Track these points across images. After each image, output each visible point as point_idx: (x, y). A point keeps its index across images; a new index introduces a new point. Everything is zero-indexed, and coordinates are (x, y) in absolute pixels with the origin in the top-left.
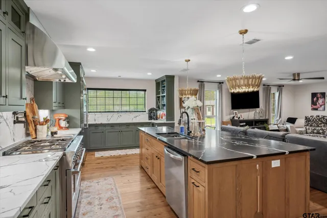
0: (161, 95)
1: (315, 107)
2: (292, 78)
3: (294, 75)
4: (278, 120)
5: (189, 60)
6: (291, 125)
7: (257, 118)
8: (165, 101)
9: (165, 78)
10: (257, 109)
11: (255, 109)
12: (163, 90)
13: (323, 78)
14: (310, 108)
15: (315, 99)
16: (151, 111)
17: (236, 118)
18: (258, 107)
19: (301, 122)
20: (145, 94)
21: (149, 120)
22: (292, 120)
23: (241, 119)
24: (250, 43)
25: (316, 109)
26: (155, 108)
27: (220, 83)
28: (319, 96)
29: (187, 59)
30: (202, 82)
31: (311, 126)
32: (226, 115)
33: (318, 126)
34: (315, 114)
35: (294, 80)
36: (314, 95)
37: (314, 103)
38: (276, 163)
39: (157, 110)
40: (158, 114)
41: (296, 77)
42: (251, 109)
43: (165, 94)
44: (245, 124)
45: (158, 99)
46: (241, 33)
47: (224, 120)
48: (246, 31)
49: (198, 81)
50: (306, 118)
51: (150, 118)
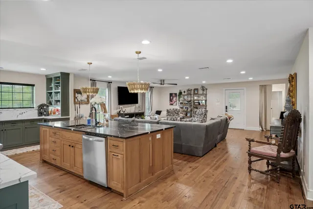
0: (53, 91)
1: (171, 103)
2: (160, 82)
3: (161, 80)
4: (150, 113)
5: (91, 63)
6: (159, 116)
7: (137, 111)
8: (59, 97)
9: (60, 75)
10: (137, 104)
11: (134, 105)
12: (57, 86)
13: (176, 84)
14: (169, 103)
15: (172, 97)
16: (41, 107)
17: (121, 112)
18: (137, 103)
19: (164, 113)
20: (33, 89)
21: (39, 116)
22: (158, 113)
23: (126, 112)
24: (141, 59)
25: (172, 104)
26: (45, 103)
27: (109, 82)
28: (174, 95)
29: (90, 62)
30: (94, 81)
31: (170, 116)
32: (114, 110)
33: (174, 116)
34: (172, 107)
35: (161, 84)
36: (171, 95)
37: (171, 100)
38: (159, 136)
39: (48, 106)
40: (50, 110)
41: (162, 82)
42: (132, 105)
43: (60, 91)
44: (128, 116)
45: (49, 94)
46: (137, 53)
47: (113, 114)
48: (140, 52)
49: (91, 80)
50: (167, 111)
51: (40, 114)
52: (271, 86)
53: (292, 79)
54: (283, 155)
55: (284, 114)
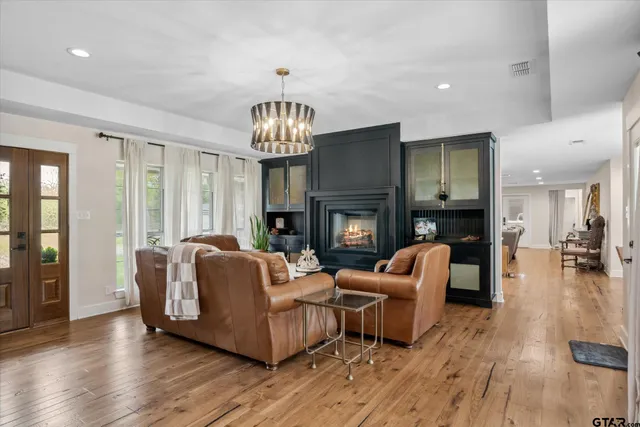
52: (564, 191)
53: (595, 189)
54: (592, 251)
55: (591, 222)
